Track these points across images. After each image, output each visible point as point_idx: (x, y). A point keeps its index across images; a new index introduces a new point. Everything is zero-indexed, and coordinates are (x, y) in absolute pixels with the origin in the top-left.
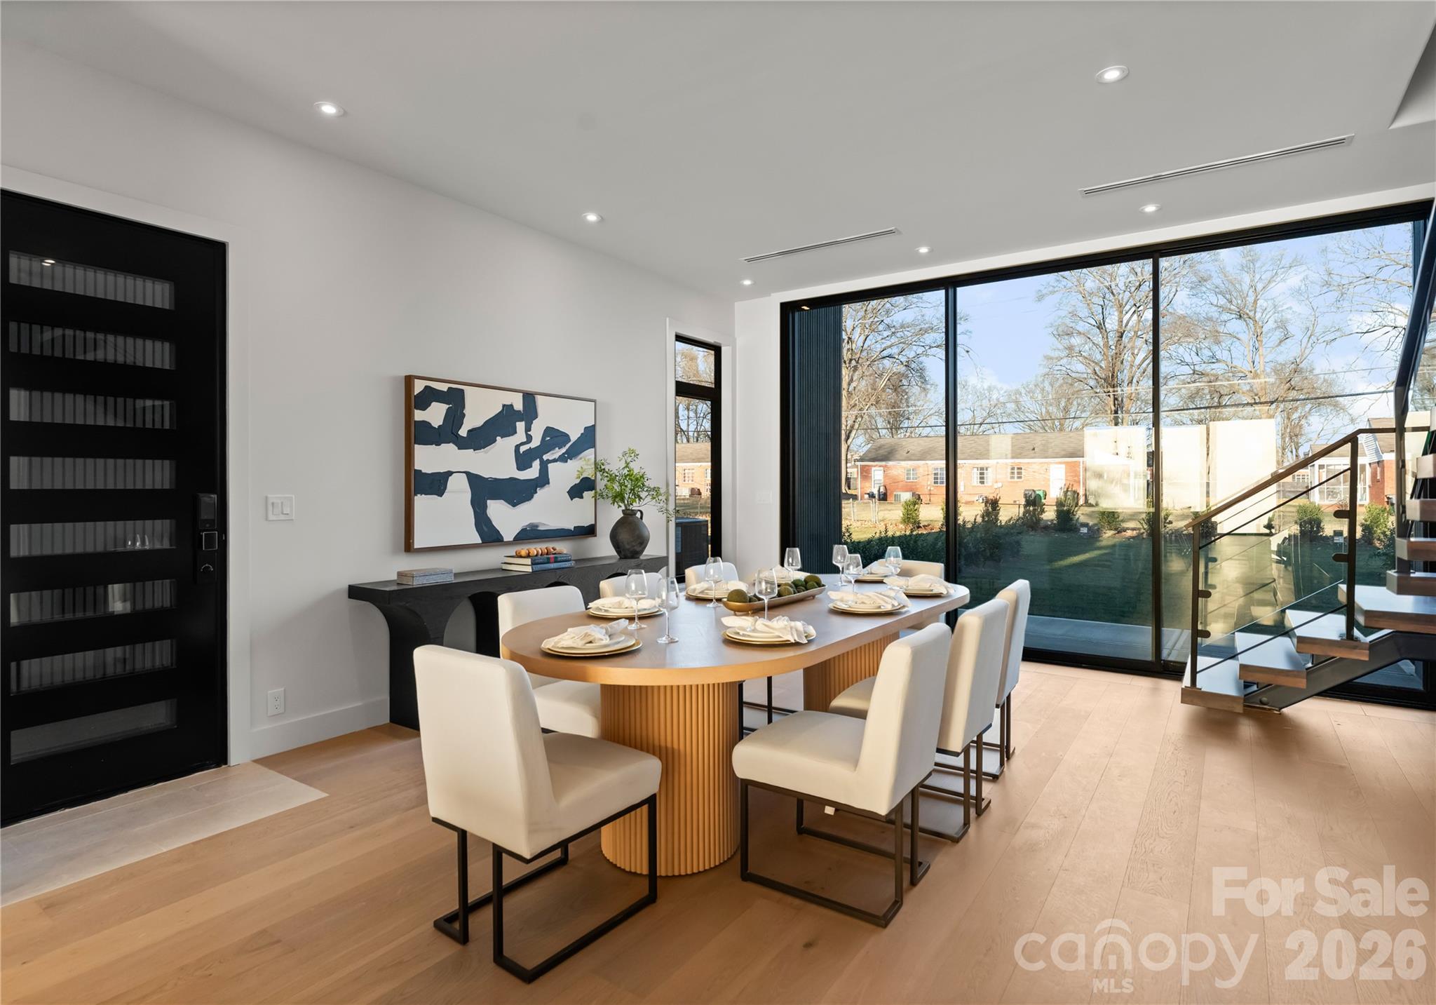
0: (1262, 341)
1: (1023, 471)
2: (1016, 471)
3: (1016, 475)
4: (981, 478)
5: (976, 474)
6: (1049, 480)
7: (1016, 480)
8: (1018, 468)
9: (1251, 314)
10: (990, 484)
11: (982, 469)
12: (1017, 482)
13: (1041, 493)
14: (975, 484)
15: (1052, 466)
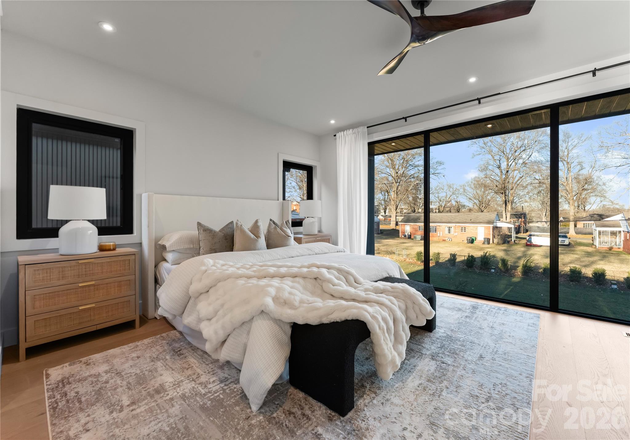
0: (570, 170)
1: (466, 229)
2: (463, 229)
3: (463, 230)
4: (449, 231)
5: (447, 229)
6: (477, 233)
7: (463, 232)
8: (464, 228)
9: (566, 159)
10: (453, 233)
11: (449, 227)
12: (464, 233)
13: (474, 238)
14: (447, 233)
15: (479, 228)
